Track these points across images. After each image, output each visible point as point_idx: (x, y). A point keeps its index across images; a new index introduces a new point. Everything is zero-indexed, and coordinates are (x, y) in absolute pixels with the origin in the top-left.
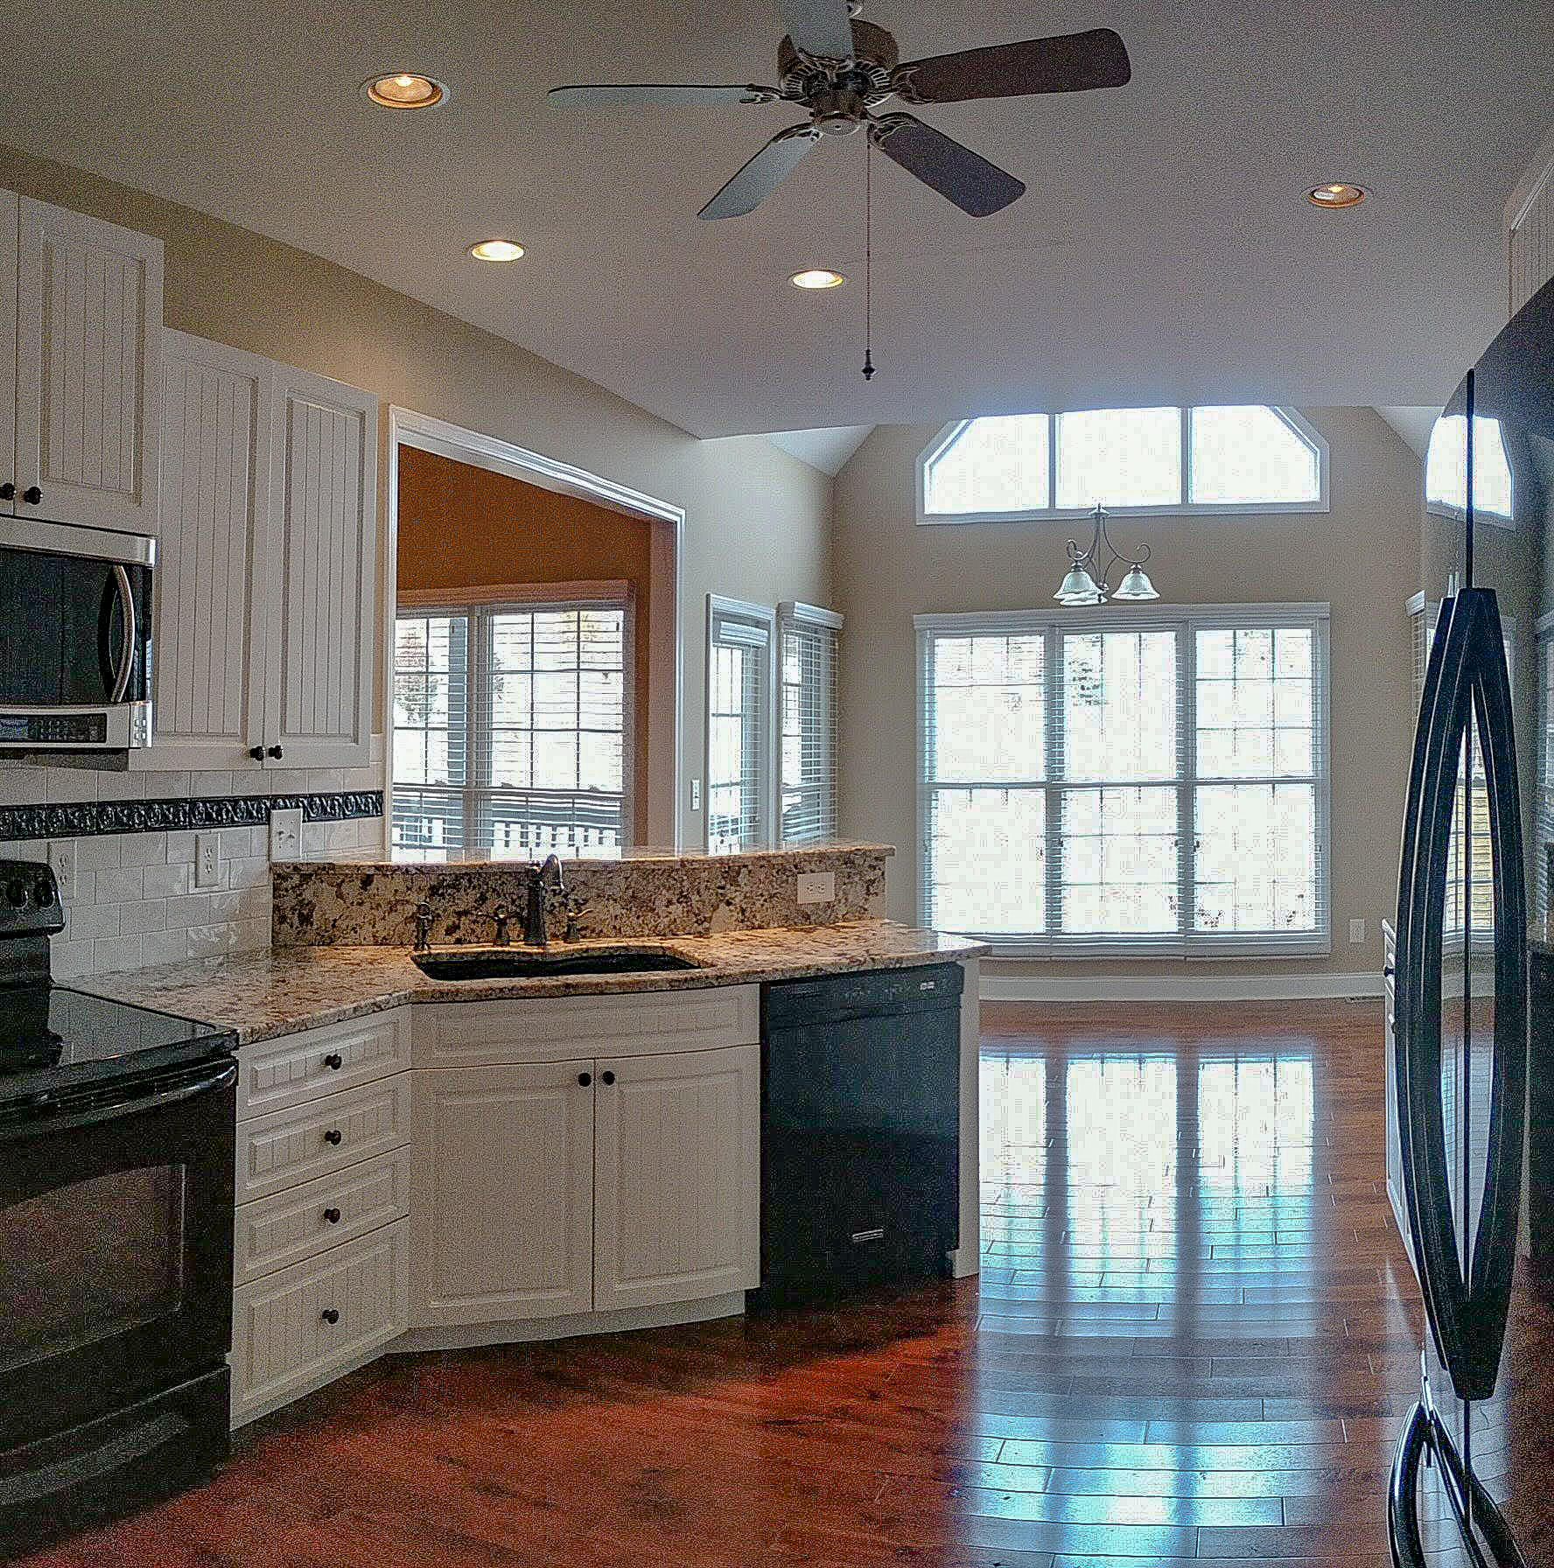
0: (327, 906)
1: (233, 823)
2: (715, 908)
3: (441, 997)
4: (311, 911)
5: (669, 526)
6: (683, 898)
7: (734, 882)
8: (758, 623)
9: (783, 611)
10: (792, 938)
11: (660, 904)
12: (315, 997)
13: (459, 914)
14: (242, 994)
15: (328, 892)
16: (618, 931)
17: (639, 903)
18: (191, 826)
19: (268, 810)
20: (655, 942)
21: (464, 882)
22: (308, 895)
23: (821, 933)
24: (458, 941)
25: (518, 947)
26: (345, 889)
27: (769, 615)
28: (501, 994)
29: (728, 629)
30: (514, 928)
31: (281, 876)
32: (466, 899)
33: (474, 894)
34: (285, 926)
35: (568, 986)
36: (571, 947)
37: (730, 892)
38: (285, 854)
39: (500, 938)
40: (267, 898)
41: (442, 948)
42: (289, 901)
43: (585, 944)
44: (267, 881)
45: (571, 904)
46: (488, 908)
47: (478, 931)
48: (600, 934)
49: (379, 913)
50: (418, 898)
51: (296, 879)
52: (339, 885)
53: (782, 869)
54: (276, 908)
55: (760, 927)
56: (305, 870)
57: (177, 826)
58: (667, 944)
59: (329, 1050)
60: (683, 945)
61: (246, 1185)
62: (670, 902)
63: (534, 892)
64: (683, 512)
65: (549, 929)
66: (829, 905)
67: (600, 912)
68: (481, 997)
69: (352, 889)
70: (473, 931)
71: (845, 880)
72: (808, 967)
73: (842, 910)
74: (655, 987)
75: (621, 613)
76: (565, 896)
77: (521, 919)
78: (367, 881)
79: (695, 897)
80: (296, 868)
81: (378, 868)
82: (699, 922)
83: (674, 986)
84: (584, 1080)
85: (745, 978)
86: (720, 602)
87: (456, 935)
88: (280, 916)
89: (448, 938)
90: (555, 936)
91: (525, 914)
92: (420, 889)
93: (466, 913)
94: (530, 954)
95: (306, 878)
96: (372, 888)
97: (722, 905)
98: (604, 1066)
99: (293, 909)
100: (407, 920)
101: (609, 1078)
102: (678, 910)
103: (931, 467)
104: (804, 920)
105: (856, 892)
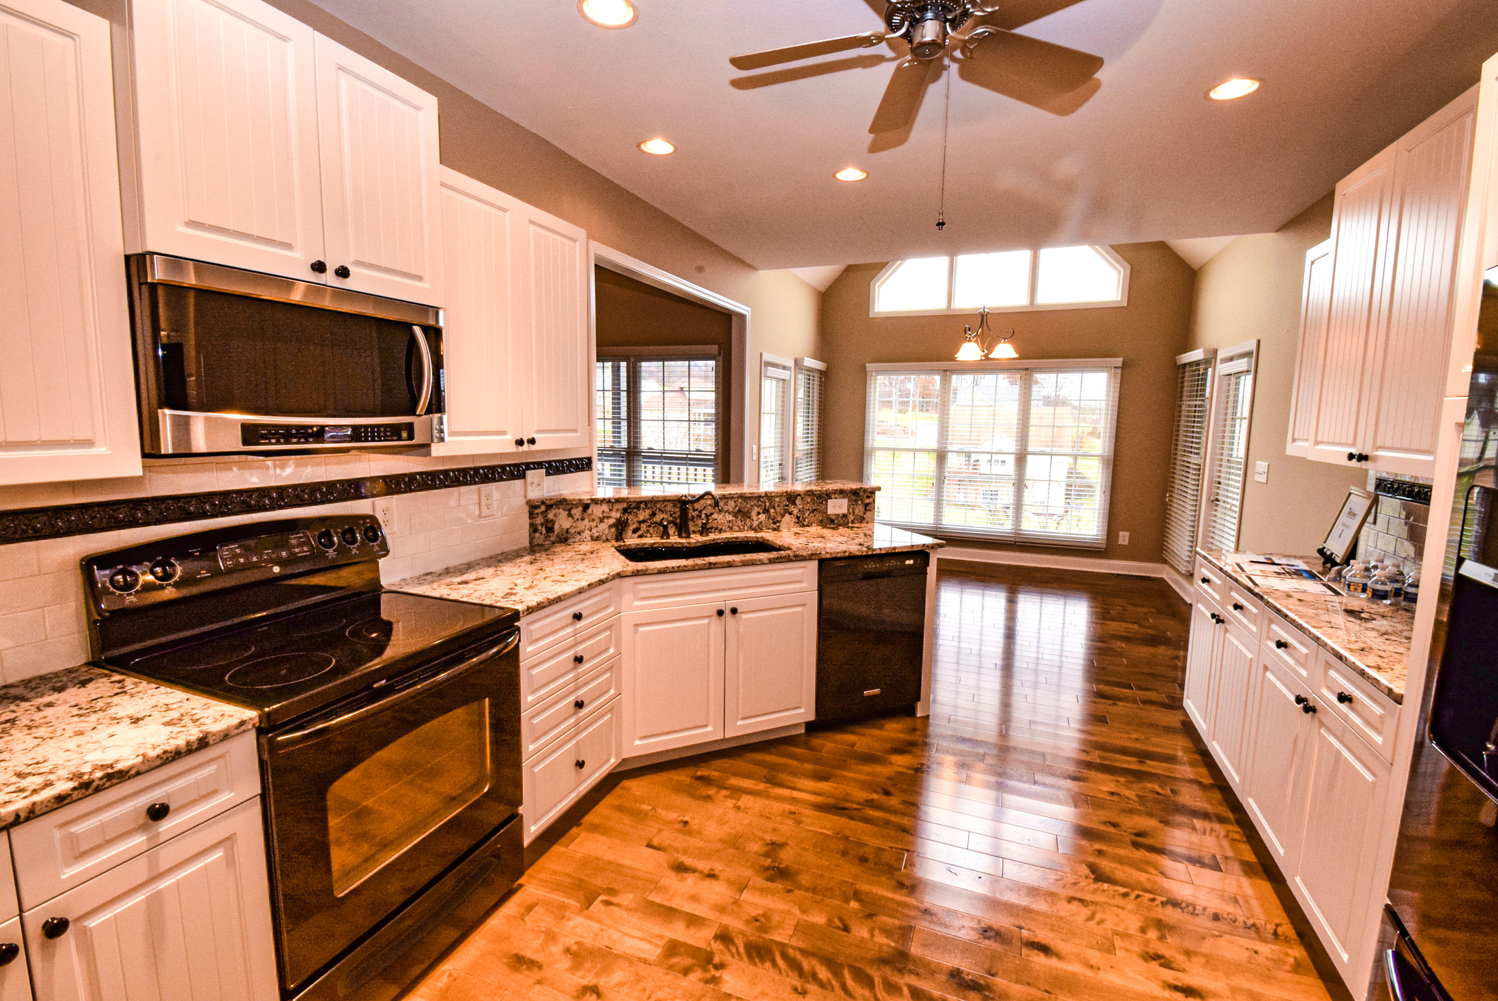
0: (563, 522)
1: (502, 480)
2: (783, 516)
3: (637, 573)
4: (554, 525)
5: (742, 317)
6: (766, 511)
7: (794, 503)
8: (784, 368)
9: (797, 362)
10: (826, 532)
11: (754, 514)
12: (563, 579)
13: (640, 522)
14: (516, 582)
15: (563, 514)
16: (731, 528)
17: (742, 514)
18: (475, 483)
19: (524, 471)
20: (752, 534)
21: (642, 506)
22: (551, 516)
23: (842, 530)
24: (640, 536)
25: (674, 539)
26: (573, 511)
27: (791, 363)
28: (673, 570)
29: (771, 371)
30: (672, 530)
31: (533, 507)
32: (643, 515)
33: (648, 512)
34: (537, 535)
35: (710, 564)
36: (705, 538)
37: (792, 508)
38: (535, 494)
39: (665, 534)
40: (526, 520)
41: (632, 541)
42: (539, 520)
43: (712, 536)
44: (526, 509)
45: (703, 516)
46: (657, 518)
47: (651, 531)
48: (720, 531)
49: (594, 524)
50: (616, 515)
51: (543, 508)
52: (570, 510)
53: (819, 496)
54: (531, 525)
55: (808, 526)
56: (548, 502)
57: (465, 484)
58: (759, 535)
59: (575, 609)
60: (768, 535)
61: (527, 698)
62: (759, 513)
63: (684, 511)
64: (749, 309)
65: (692, 528)
66: (844, 516)
67: (720, 519)
68: (662, 572)
69: (577, 512)
70: (648, 531)
71: (853, 503)
72: (845, 552)
73: (851, 518)
74: (761, 562)
75: (713, 362)
76: (700, 512)
77: (675, 524)
78: (586, 507)
79: (772, 511)
80: (543, 502)
81: (592, 500)
82: (774, 523)
83: (772, 561)
84: (720, 613)
85: (810, 558)
86: (767, 357)
87: (640, 533)
88: (534, 529)
89: (634, 535)
90: (694, 532)
91: (678, 521)
92: (618, 510)
93: (644, 521)
94: (682, 543)
95: (549, 507)
96: (589, 511)
97: (787, 515)
98: (731, 604)
99: (542, 525)
100: (610, 527)
101: (734, 611)
102: (762, 517)
103: (879, 287)
104: (832, 523)
105: (859, 509)
